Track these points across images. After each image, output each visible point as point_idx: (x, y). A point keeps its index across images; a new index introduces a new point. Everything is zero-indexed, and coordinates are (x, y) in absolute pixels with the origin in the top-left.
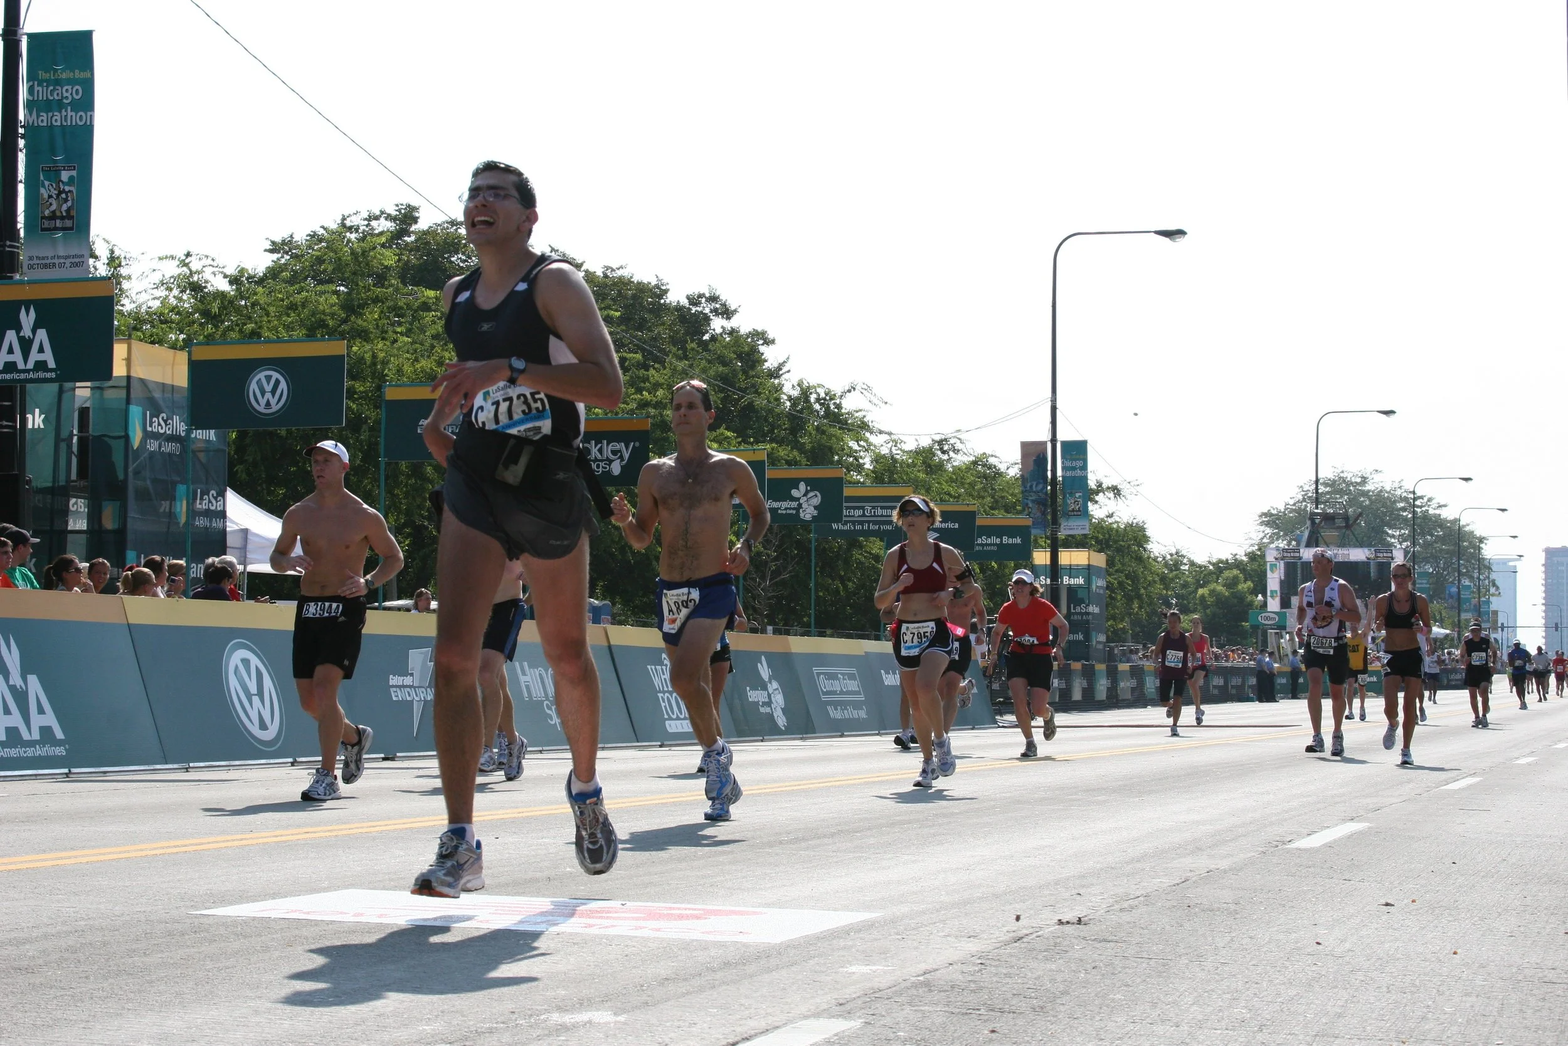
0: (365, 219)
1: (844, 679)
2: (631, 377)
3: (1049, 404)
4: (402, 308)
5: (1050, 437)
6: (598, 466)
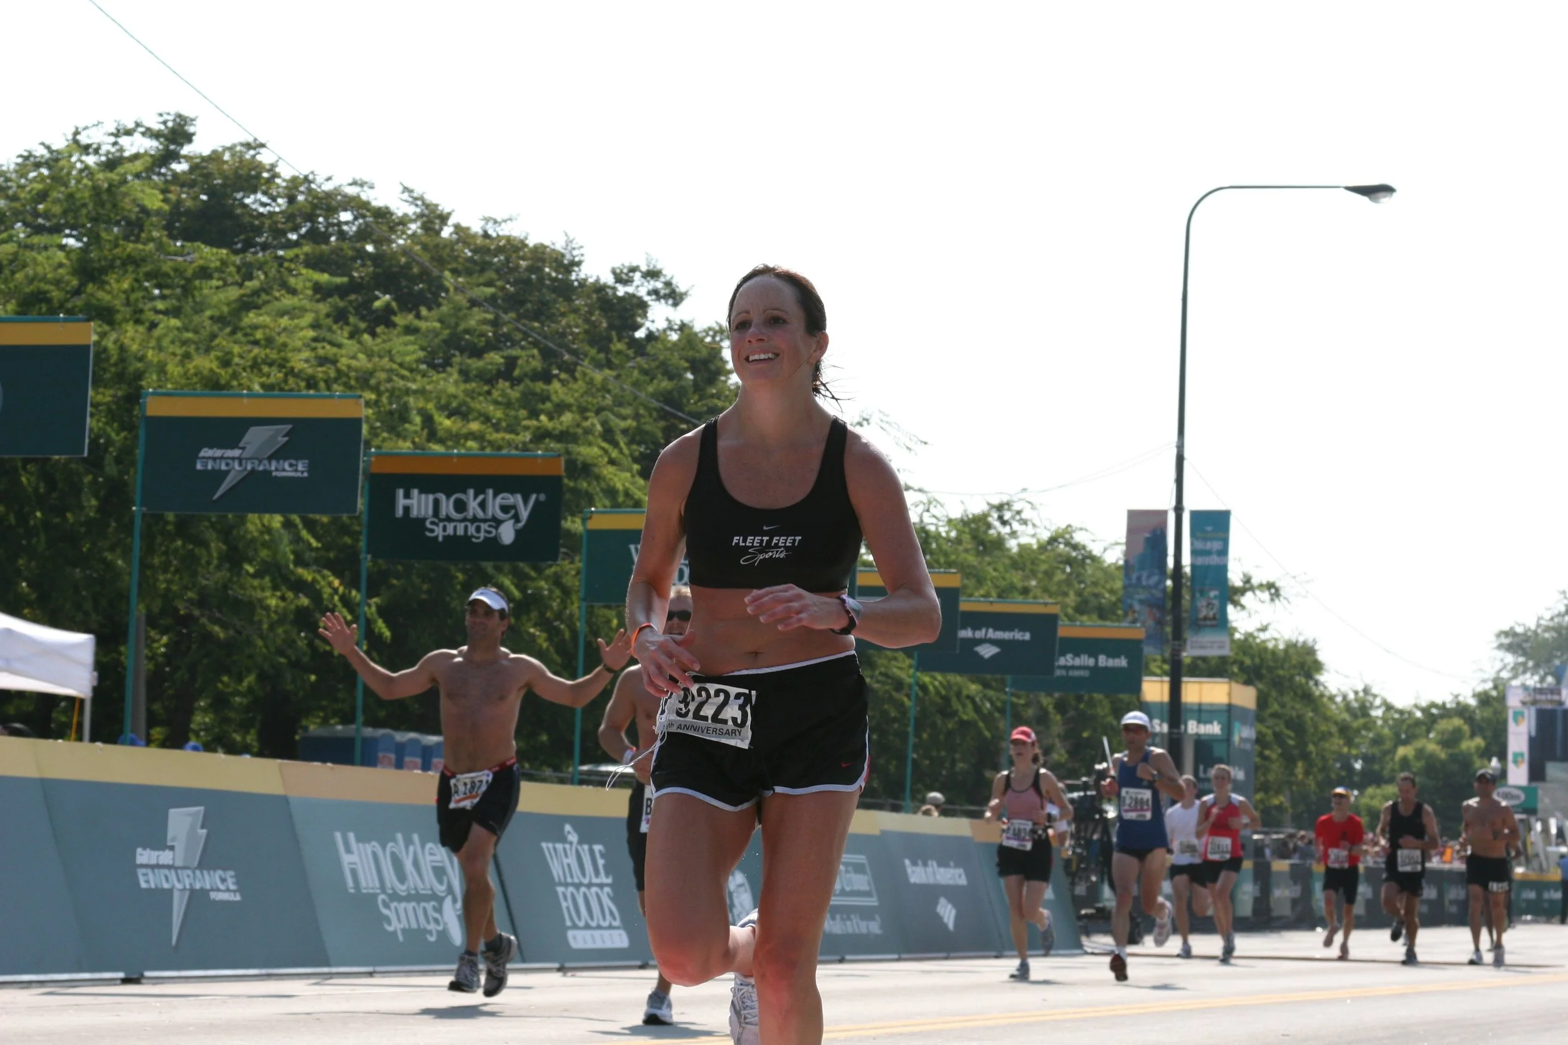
0: (112, 134)
2: (523, 393)
3: (1174, 452)
4: (167, 275)
5: (1173, 503)
6: (478, 529)
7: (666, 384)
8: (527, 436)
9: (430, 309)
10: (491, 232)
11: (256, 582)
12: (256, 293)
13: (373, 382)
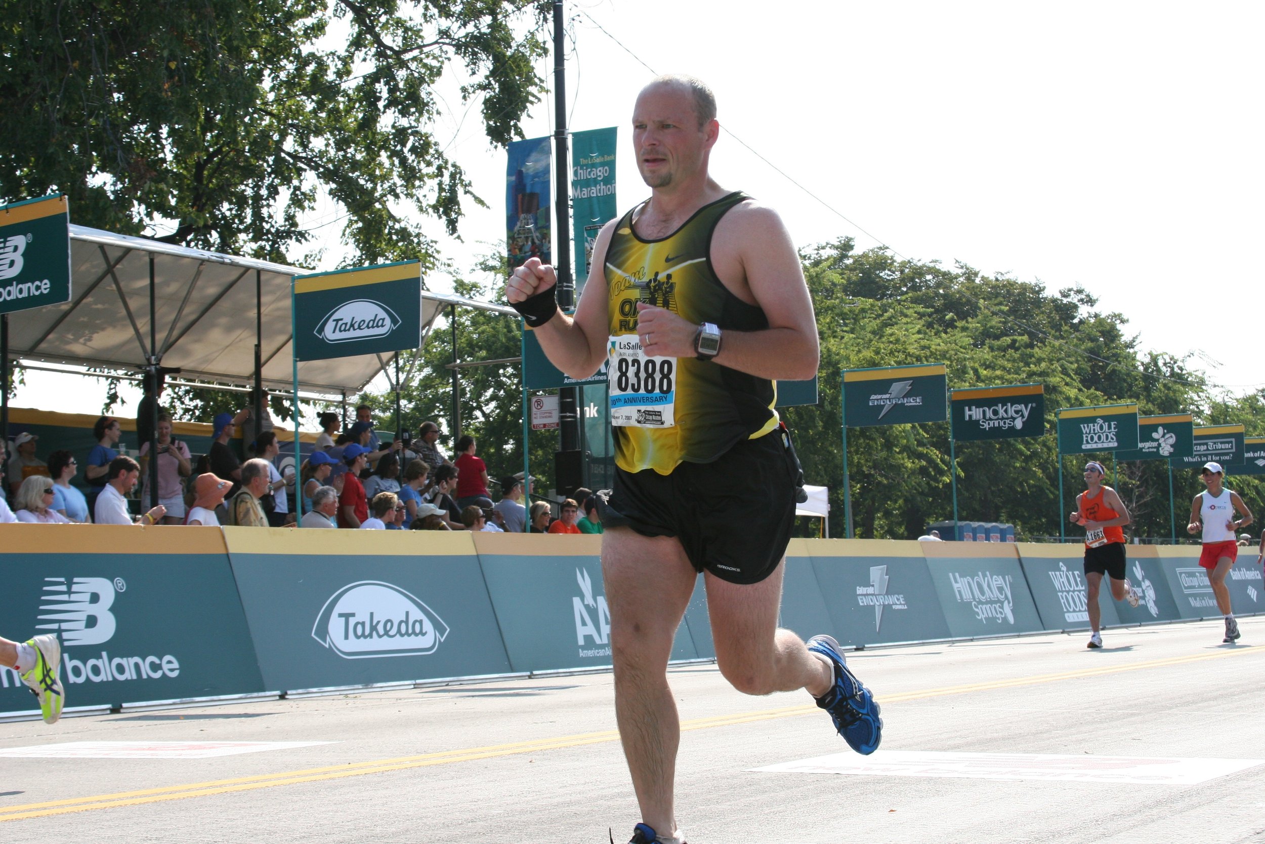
0: (816, 249)
1: (1200, 576)
2: (1021, 355)
4: (846, 314)
6: (1005, 423)
7: (1090, 345)
8: (1024, 376)
9: (972, 318)
10: (999, 278)
11: (900, 456)
12: (890, 318)
13: (948, 356)
